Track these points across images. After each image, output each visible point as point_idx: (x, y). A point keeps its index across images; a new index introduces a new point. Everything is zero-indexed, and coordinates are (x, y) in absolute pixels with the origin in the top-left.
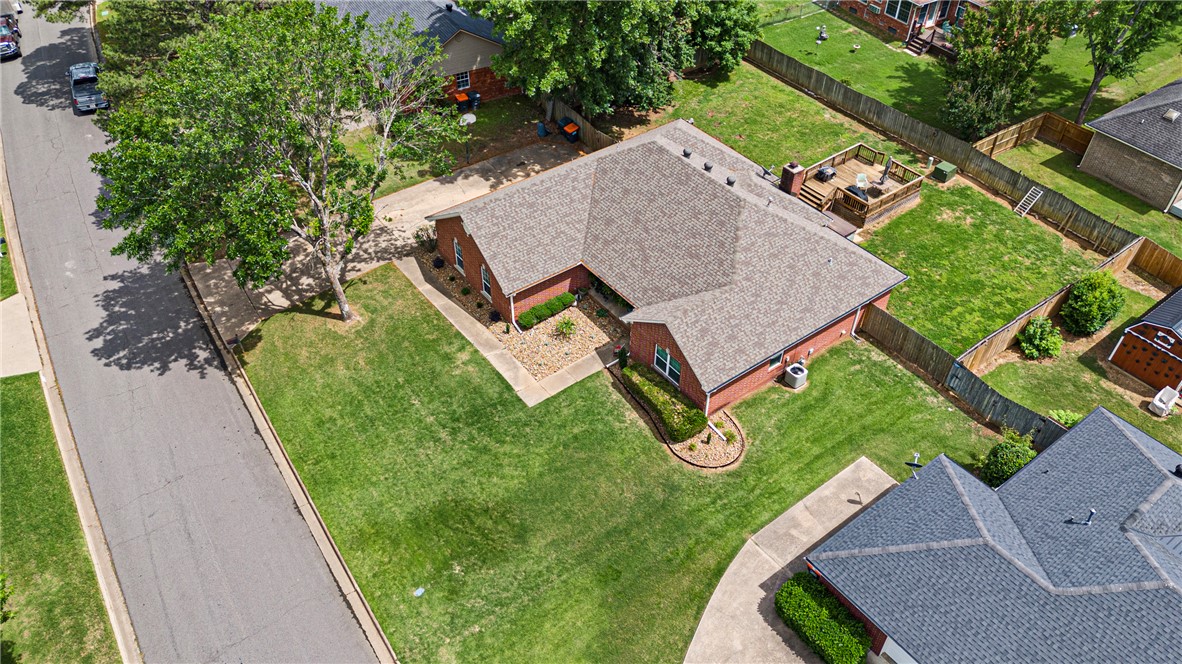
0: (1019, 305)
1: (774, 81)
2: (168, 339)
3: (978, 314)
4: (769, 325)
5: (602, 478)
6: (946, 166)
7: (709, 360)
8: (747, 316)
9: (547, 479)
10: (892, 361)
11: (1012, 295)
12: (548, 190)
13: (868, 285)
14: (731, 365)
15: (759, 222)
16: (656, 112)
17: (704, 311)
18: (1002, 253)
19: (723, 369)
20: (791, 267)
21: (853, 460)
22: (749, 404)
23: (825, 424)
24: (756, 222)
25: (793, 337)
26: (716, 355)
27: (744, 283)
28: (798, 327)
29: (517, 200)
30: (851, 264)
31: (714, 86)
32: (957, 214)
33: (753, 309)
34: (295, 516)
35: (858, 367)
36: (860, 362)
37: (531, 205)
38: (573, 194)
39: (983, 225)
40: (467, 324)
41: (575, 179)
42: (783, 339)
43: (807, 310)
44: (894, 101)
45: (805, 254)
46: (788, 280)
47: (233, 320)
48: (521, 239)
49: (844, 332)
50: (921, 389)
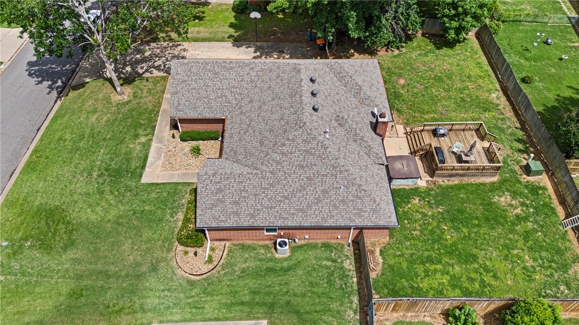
0: (486, 290)
1: (483, 59)
2: (56, 70)
3: (448, 278)
4: (267, 208)
5: (130, 241)
6: (536, 165)
7: (211, 208)
8: (256, 195)
9: (109, 225)
10: (355, 273)
11: (488, 279)
12: (232, 68)
13: (360, 216)
14: (223, 219)
15: (305, 141)
16: (387, 51)
17: (228, 178)
18: (517, 246)
19: (217, 219)
20: (309, 179)
21: (258, 318)
22: (243, 247)
23: (270, 286)
24: (303, 140)
25: (279, 223)
26: (218, 208)
27: (268, 174)
28: (287, 218)
29: (209, 67)
30: (358, 197)
31: (438, 48)
32: (514, 202)
33: (264, 192)
34: (8, 177)
35: (329, 264)
36: (335, 261)
37: (216, 73)
38: (246, 77)
39: (526, 219)
40: (164, 124)
41: (252, 68)
42: (271, 221)
43: (302, 211)
44: (556, 104)
45: (326, 175)
46: (301, 186)
47: (86, 73)
48: (198, 89)
49: (339, 237)
50: (352, 302)
